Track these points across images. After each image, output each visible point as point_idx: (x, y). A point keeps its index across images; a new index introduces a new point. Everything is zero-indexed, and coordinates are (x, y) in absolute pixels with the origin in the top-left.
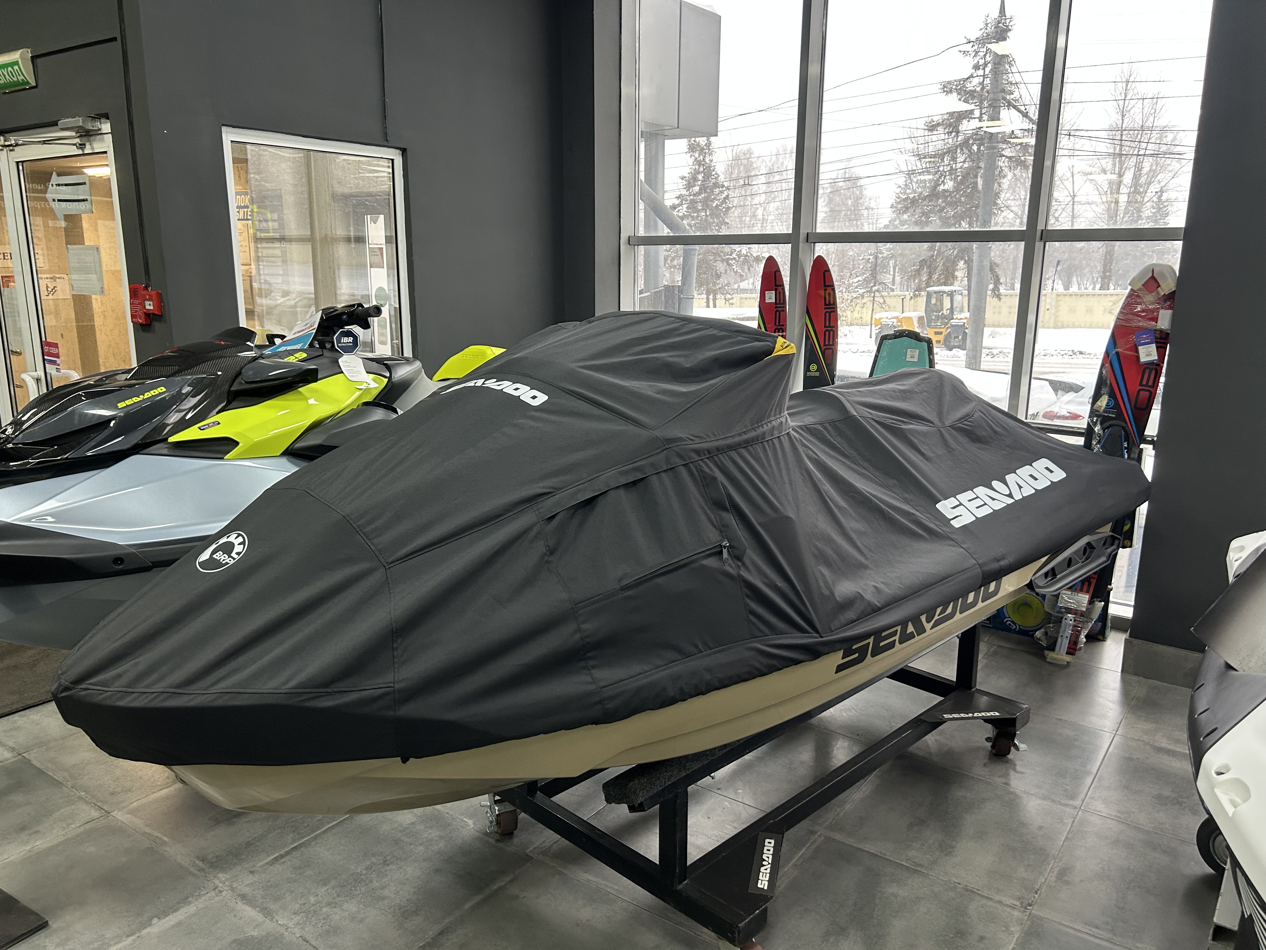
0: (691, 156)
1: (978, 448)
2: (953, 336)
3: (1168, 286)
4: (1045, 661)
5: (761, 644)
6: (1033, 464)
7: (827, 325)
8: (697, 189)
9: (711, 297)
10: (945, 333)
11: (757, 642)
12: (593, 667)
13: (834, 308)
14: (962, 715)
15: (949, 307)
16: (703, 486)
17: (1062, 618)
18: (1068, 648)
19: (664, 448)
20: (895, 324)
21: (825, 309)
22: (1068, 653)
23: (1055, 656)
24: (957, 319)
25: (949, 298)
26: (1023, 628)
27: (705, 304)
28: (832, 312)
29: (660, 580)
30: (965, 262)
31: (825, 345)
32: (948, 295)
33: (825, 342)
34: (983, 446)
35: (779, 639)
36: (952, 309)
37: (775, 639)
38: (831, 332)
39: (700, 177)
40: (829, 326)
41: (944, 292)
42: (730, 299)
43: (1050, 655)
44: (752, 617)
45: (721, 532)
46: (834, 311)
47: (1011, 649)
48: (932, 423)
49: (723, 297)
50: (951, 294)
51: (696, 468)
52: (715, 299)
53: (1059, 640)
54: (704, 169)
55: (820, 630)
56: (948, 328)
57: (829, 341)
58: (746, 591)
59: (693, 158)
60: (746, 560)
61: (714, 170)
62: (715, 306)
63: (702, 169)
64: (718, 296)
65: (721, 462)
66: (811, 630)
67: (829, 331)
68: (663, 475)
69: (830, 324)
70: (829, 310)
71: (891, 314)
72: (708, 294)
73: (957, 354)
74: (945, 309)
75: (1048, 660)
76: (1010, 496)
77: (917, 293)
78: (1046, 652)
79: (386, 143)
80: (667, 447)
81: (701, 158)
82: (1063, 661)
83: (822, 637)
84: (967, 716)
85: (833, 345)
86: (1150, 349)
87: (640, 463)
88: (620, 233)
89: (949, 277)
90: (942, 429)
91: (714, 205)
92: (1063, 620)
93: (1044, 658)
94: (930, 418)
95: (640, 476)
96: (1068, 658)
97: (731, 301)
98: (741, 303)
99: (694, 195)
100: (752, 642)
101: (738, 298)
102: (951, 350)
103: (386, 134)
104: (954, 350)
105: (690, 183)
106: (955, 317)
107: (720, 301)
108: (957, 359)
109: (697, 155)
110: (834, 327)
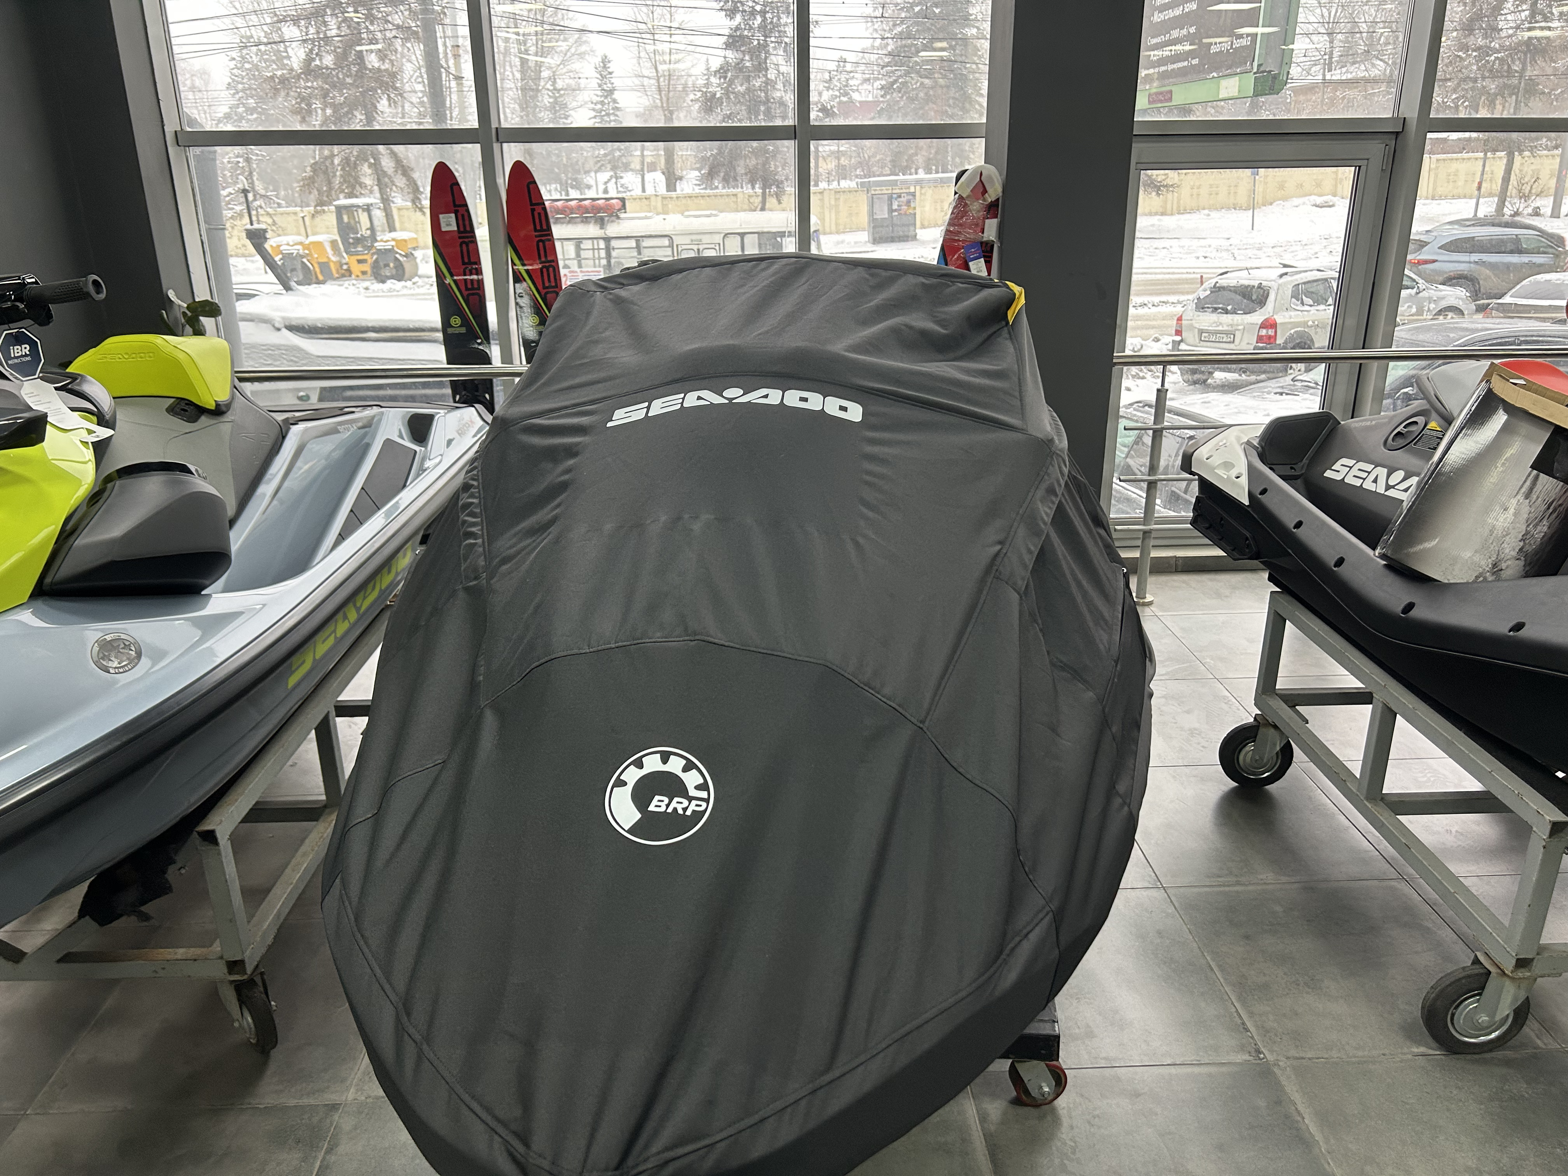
2: (382, 264)
3: (995, 191)
10: (370, 261)
13: (548, 235)
15: (369, 225)
19: (1051, 453)
20: (301, 252)
21: (536, 237)
24: (382, 241)
25: (366, 214)
28: (546, 240)
30: (370, 166)
31: (545, 288)
32: (364, 210)
33: (543, 283)
36: (372, 228)
38: (551, 269)
41: (358, 206)
46: (549, 240)
50: (368, 209)
56: (373, 254)
57: (549, 281)
67: (547, 268)
69: (546, 257)
70: (542, 238)
71: (291, 239)
73: (393, 287)
74: (364, 229)
77: (319, 208)
80: (1053, 451)
85: (556, 285)
86: (980, 265)
88: (163, 126)
89: (353, 186)
102: (383, 282)
104: (389, 282)
106: (379, 238)
108: (395, 293)
110: (553, 261)
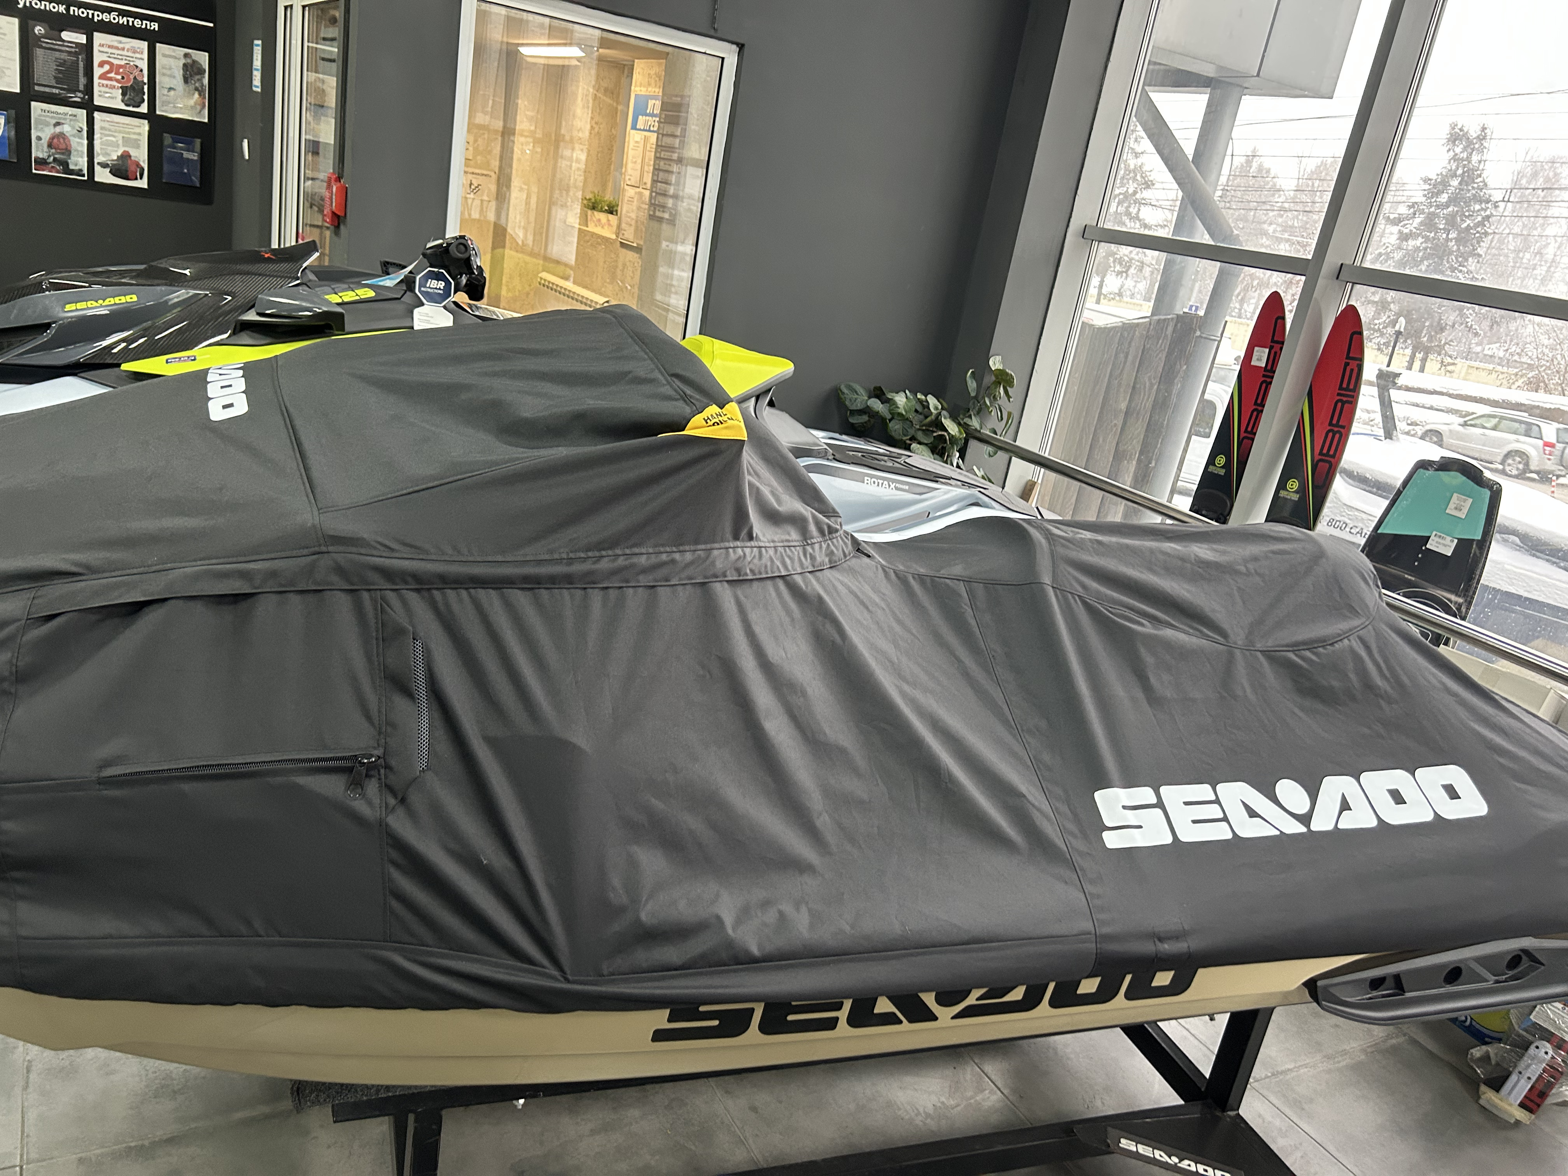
0: (1449, 150)
1: (1302, 709)
4: (1477, 1101)
5: (405, 957)
6: (1419, 772)
7: (1334, 422)
8: (1444, 198)
9: (1419, 356)
11: (395, 950)
12: (22, 897)
13: (1353, 397)
14: (1159, 1155)
16: (377, 639)
17: (1531, 1043)
18: (1525, 1097)
19: (317, 549)
21: (1339, 394)
22: (1522, 1105)
23: (1497, 1101)
26: (1478, 1026)
27: (1406, 364)
28: (1347, 402)
29: (186, 787)
34: (1320, 707)
35: (452, 958)
37: (444, 956)
38: (1337, 436)
39: (1455, 183)
40: (1337, 425)
42: (1449, 364)
43: (1488, 1095)
44: (395, 904)
45: (380, 733)
46: (1351, 403)
47: (1431, 1053)
48: (1224, 634)
49: (1439, 358)
51: (374, 600)
52: (1424, 361)
53: (1514, 1078)
54: (1464, 172)
55: (567, 969)
57: (1329, 450)
58: (394, 854)
59: (1451, 154)
60: (415, 798)
61: (1480, 176)
62: (1422, 370)
63: (1460, 172)
64: (1431, 356)
65: (447, 605)
66: (545, 962)
68: (295, 599)
69: (1338, 421)
70: (1345, 399)
72: (1415, 350)
75: (1482, 1102)
76: (1305, 819)
78: (1483, 1088)
79: (712, 33)
80: (324, 549)
81: (1465, 155)
82: (1511, 1115)
83: (568, 981)
84: (1166, 1158)
85: (1333, 456)
87: (252, 566)
88: (1070, 217)
90: (1238, 653)
91: (1464, 226)
92: (1533, 1047)
93: (1476, 1096)
94: (1225, 626)
95: (245, 588)
96: (1520, 1115)
97: (1449, 368)
98: (1467, 373)
99: (1438, 207)
100: (382, 948)
101: (1466, 366)
103: (714, 19)
105: (1437, 187)
107: (1432, 364)
109: (1458, 150)
110: (1343, 427)
